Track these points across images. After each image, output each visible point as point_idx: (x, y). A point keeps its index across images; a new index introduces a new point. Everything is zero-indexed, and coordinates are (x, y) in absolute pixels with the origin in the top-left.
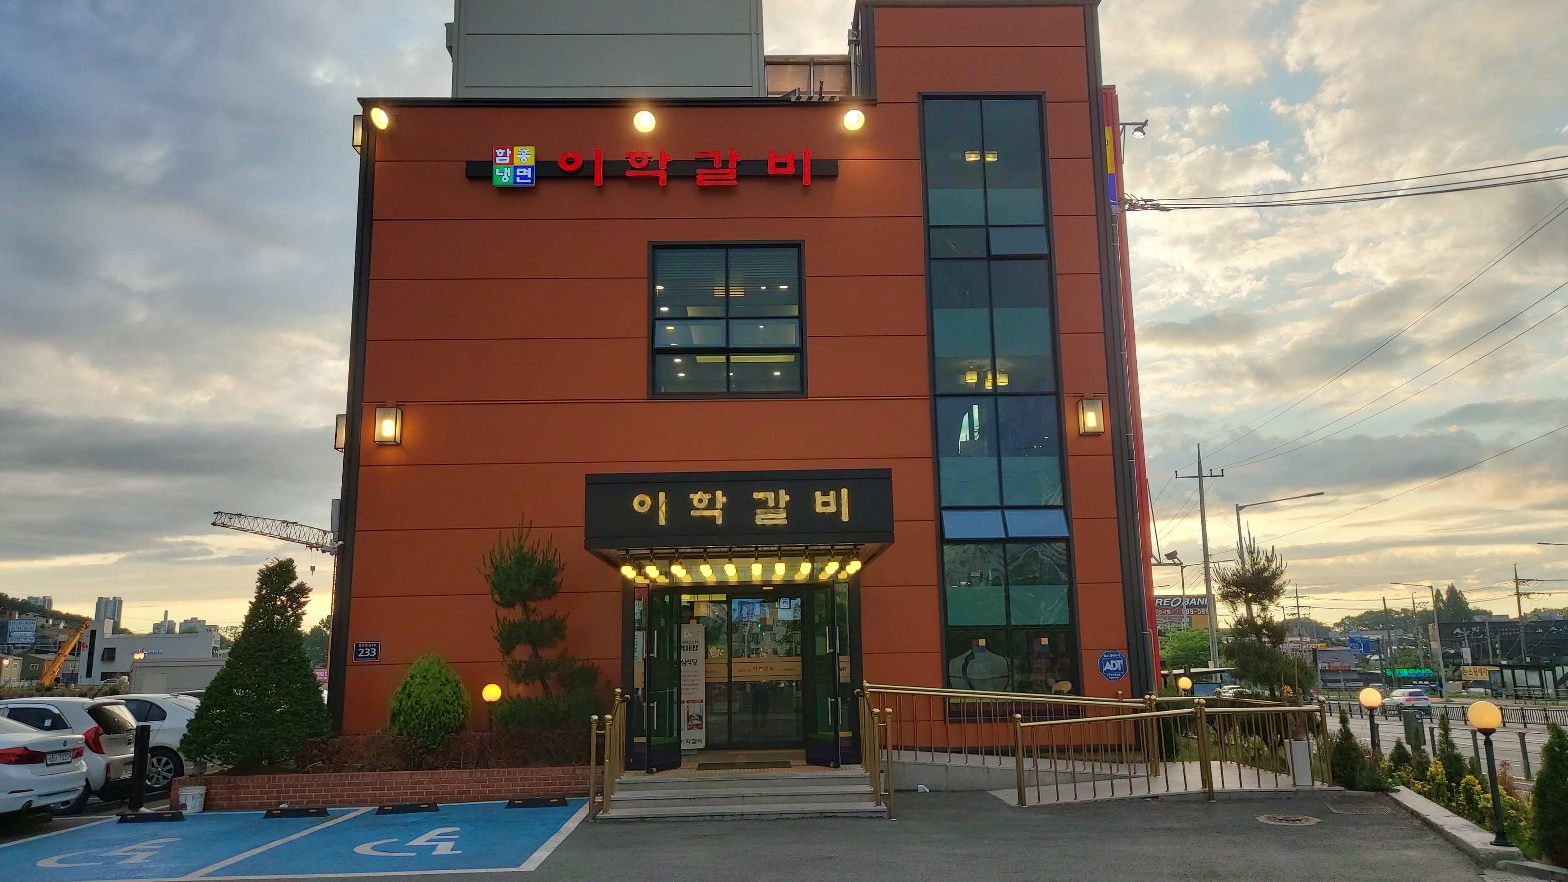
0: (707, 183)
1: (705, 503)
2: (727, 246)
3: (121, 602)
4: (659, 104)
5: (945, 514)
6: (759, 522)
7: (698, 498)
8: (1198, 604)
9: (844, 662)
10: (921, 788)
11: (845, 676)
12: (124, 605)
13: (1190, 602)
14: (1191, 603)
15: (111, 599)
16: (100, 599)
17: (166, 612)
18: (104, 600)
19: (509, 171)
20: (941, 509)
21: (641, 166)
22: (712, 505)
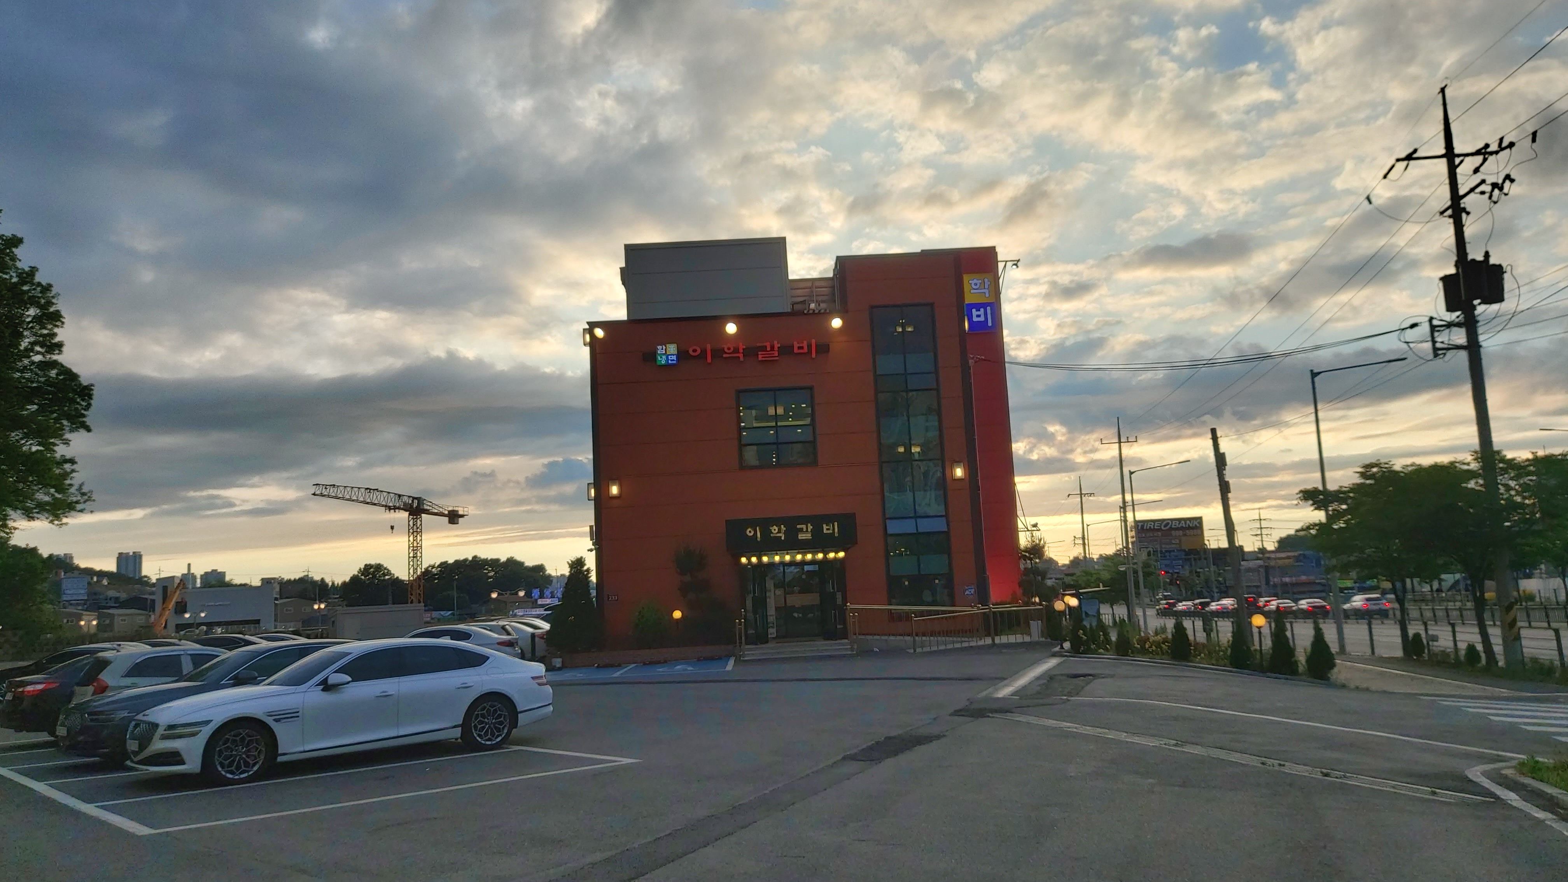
0: (763, 359)
1: (777, 531)
2: (774, 390)
3: (140, 556)
4: (737, 318)
5: (887, 521)
6: (800, 538)
7: (775, 529)
8: (1187, 526)
9: (839, 596)
10: (876, 649)
11: (839, 601)
12: (144, 559)
13: (1179, 524)
14: (1181, 525)
15: (131, 554)
16: (120, 554)
17: (189, 565)
18: (124, 555)
19: (664, 357)
20: (885, 519)
21: (730, 351)
22: (779, 532)
